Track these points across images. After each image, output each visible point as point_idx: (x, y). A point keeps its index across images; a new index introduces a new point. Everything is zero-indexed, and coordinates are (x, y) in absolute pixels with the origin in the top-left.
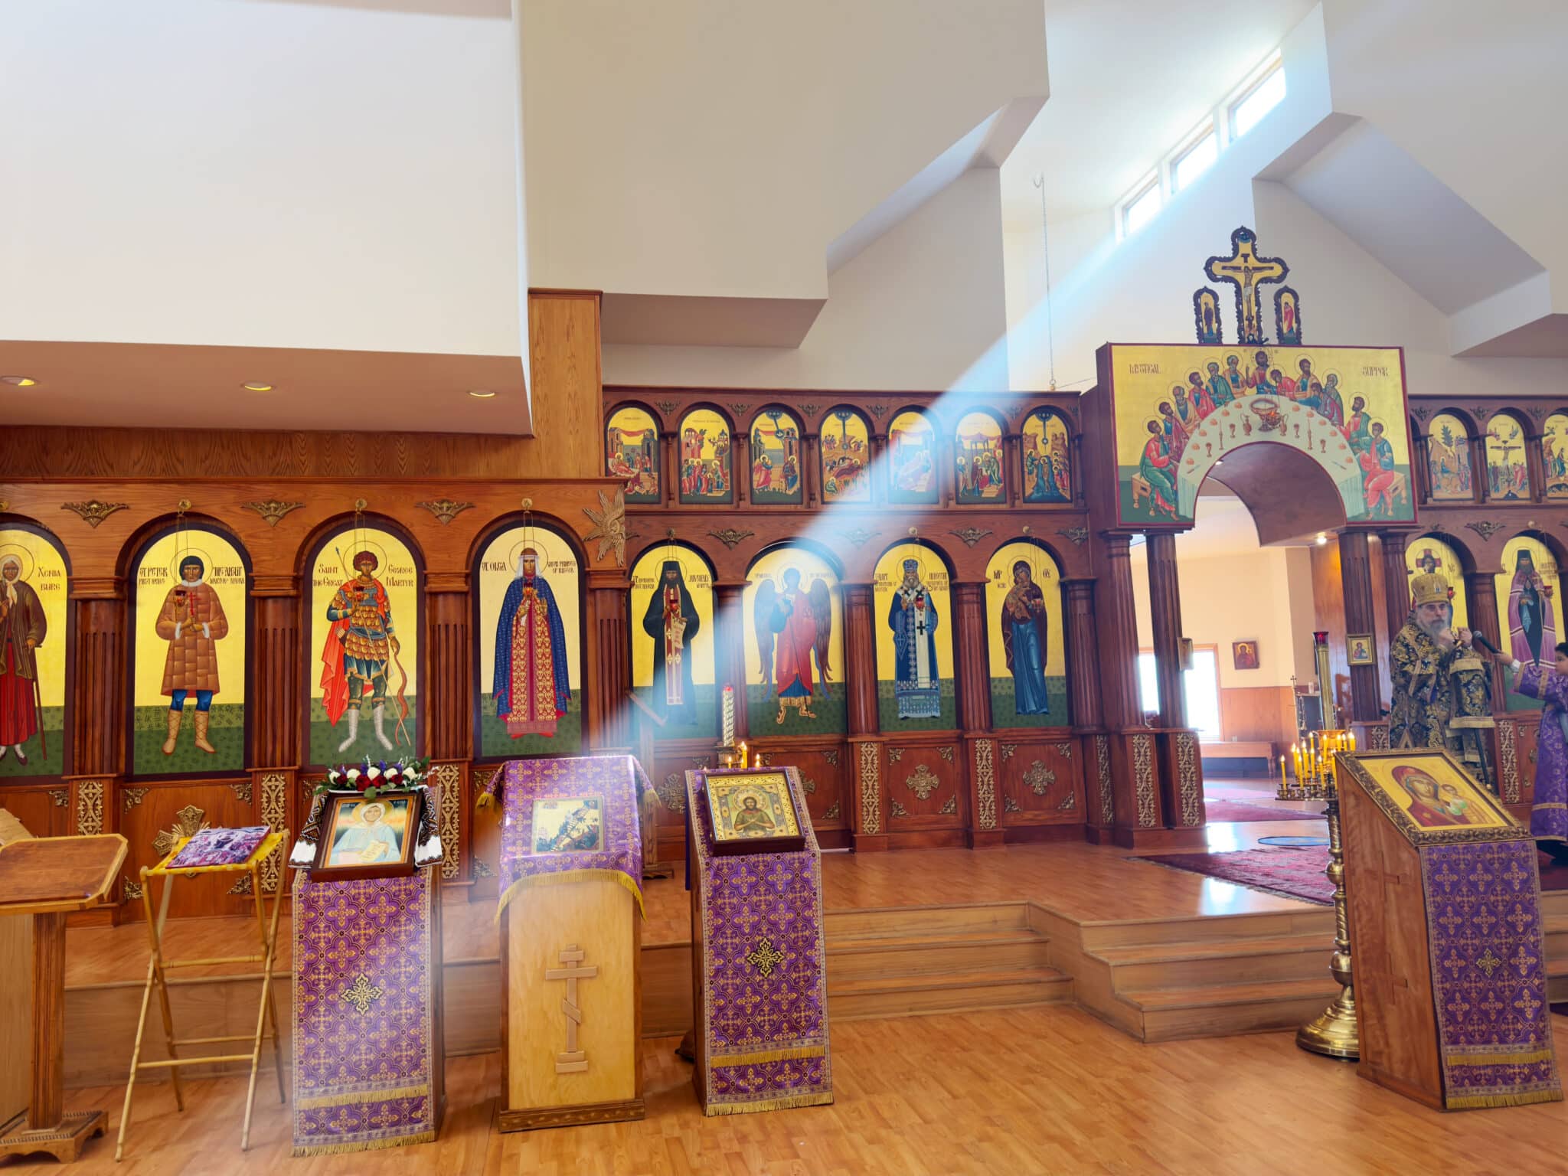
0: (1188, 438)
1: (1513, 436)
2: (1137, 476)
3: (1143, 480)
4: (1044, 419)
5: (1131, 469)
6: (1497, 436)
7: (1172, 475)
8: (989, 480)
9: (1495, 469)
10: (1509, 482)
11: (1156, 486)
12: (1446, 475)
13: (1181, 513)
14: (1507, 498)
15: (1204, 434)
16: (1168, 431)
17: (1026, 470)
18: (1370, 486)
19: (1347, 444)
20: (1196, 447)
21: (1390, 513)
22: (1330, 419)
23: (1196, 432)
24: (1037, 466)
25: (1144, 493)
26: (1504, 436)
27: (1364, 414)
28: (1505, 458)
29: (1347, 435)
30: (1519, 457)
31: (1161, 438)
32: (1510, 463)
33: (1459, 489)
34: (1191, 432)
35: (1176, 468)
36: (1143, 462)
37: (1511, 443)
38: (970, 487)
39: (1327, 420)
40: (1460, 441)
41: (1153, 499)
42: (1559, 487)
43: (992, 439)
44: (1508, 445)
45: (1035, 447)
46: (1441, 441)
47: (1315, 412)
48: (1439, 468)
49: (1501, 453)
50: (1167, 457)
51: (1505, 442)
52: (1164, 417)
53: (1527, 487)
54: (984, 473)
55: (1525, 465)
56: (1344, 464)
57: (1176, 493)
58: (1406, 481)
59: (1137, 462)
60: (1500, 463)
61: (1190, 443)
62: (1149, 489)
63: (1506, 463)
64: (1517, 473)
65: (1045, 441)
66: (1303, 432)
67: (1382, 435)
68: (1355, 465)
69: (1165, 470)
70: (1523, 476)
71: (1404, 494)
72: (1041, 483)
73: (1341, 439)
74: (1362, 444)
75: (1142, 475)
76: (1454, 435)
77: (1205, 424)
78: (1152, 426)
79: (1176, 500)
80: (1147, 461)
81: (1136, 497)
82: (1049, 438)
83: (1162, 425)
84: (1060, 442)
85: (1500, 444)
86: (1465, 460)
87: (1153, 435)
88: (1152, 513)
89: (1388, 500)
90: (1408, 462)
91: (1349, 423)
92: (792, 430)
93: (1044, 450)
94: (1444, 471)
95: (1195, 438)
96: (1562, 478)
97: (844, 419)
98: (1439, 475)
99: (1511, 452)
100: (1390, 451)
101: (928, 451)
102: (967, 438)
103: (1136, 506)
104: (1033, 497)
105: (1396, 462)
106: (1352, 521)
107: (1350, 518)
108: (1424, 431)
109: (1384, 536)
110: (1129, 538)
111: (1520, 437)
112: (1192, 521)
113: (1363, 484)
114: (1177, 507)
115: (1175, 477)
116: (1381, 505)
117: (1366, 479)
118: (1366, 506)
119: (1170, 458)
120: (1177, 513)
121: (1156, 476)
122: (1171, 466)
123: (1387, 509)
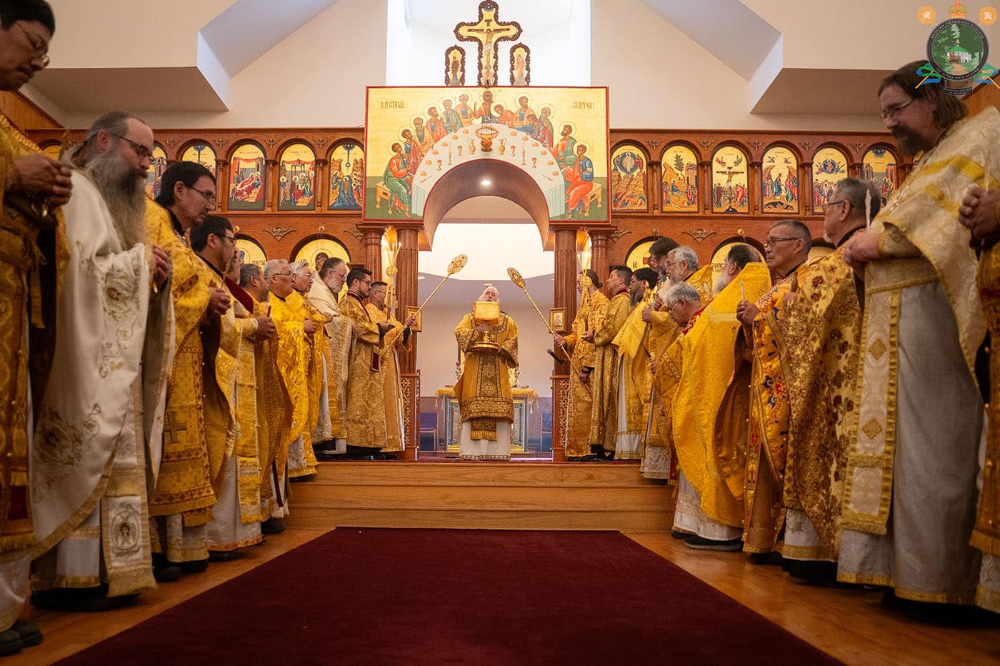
0: (423, 156)
1: (737, 163)
2: (380, 184)
3: (385, 187)
4: (349, 149)
5: (377, 179)
6: (723, 164)
7: (409, 184)
8: (303, 193)
9: (720, 190)
10: (731, 200)
11: (395, 192)
12: (675, 193)
13: (413, 212)
14: (728, 210)
15: (436, 153)
16: (408, 151)
17: (331, 186)
18: (571, 194)
19: (555, 161)
20: (430, 163)
21: (586, 215)
22: (542, 142)
23: (430, 151)
24: (340, 184)
25: (385, 197)
26: (730, 163)
27: (571, 138)
28: (729, 181)
29: (556, 154)
30: (741, 180)
31: (401, 155)
32: (733, 184)
33: (686, 204)
34: (426, 151)
35: (412, 178)
36: (386, 174)
37: (735, 169)
38: (288, 198)
39: (539, 143)
40: (690, 167)
41: (392, 200)
42: (774, 204)
43: (308, 163)
44: (732, 170)
45: (340, 169)
46: (673, 167)
47: (529, 137)
48: (669, 188)
49: (726, 177)
50: (405, 170)
51: (730, 168)
52: (405, 140)
53: (746, 204)
54: (300, 188)
55: (746, 187)
56: (551, 177)
57: (410, 197)
58: (603, 189)
59: (382, 174)
60: (723, 184)
61: (425, 160)
62: (389, 194)
63: (729, 184)
64: (738, 193)
65: (348, 165)
66: (518, 152)
67: (585, 154)
68: (561, 177)
69: (403, 180)
70: (743, 195)
71: (600, 200)
72: (342, 196)
73: (550, 157)
74: (568, 162)
75: (385, 183)
76: (685, 162)
77: (438, 146)
78: (395, 147)
79: (410, 202)
80: (390, 173)
81: (379, 199)
82: (352, 162)
83: (403, 147)
84: (359, 165)
85: (725, 169)
86: (693, 182)
87: (395, 154)
88: (390, 212)
89: (587, 205)
90: (606, 176)
91: (558, 145)
92: (162, 158)
93: (346, 171)
94: (673, 190)
95: (429, 156)
96: (778, 198)
97: (199, 151)
98: (670, 193)
99: (735, 176)
100: (591, 166)
101: (259, 173)
102: (288, 163)
103: (378, 206)
104: (335, 205)
105: (595, 176)
106: (554, 220)
107: (553, 218)
108: (654, 158)
109: (591, 234)
110: (382, 232)
111: (744, 164)
112: (421, 219)
113: (566, 192)
114: (410, 208)
115: (411, 185)
116: (580, 208)
117: (568, 188)
118: (567, 209)
119: (408, 171)
120: (410, 212)
121: (396, 184)
122: (408, 177)
123: (584, 211)
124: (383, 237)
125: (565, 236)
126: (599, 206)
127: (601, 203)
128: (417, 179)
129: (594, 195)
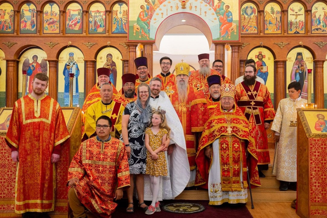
0: (155, 11)
1: (300, 10)
2: (135, 24)
3: (137, 26)
4: (121, 5)
5: (134, 22)
6: (293, 10)
7: (148, 24)
8: (100, 26)
9: (291, 23)
10: (296, 27)
11: (142, 28)
12: (270, 25)
13: (151, 37)
14: (295, 33)
15: (161, 10)
16: (148, 9)
17: (113, 23)
18: (222, 28)
19: (215, 13)
20: (158, 14)
21: (229, 38)
22: (209, 4)
23: (158, 9)
24: (117, 21)
25: (138, 30)
26: (296, 10)
27: (222, 2)
28: (296, 19)
29: (215, 10)
30: (302, 18)
31: (145, 11)
32: (298, 20)
33: (275, 30)
34: (156, 9)
35: (150, 21)
36: (138, 20)
37: (299, 13)
38: (93, 28)
39: (208, 4)
40: (277, 12)
41: (141, 32)
42: (317, 29)
43: (102, 12)
44: (297, 14)
45: (117, 15)
46: (270, 12)
47: (203, 2)
48: (268, 22)
49: (295, 17)
50: (147, 17)
51: (296, 13)
52: (146, 4)
53: (304, 29)
54: (99, 24)
55: (304, 21)
56: (213, 20)
57: (149, 30)
58: (237, 26)
59: (136, 20)
60: (293, 20)
61: (155, 13)
62: (140, 29)
63: (296, 20)
64: (300, 24)
65: (120, 13)
66: (198, 9)
67: (229, 10)
68: (218, 20)
69: (146, 22)
70: (302, 25)
71: (235, 31)
72: (118, 27)
73: (213, 11)
74: (221, 13)
75: (137, 24)
76: (275, 10)
77: (161, 6)
78: (142, 7)
79: (149, 33)
80: (140, 19)
81: (135, 31)
82: (122, 12)
83: (146, 7)
84: (126, 13)
85: (294, 13)
86: (279, 19)
87: (142, 10)
88: (140, 37)
89: (229, 33)
90: (238, 20)
91: (216, 6)
92: (34, 9)
93: (120, 16)
94: (270, 23)
95: (157, 11)
96: (319, 26)
97: (52, 5)
98: (268, 25)
99: (299, 16)
100: (232, 15)
101: (80, 16)
102: (93, 12)
103: (134, 34)
104: (115, 32)
105: (233, 20)
106: (215, 40)
107: (214, 39)
108: (261, 9)
109: (232, 46)
110: (136, 46)
111: (303, 10)
112: (154, 40)
113: (220, 27)
114: (149, 35)
115: (149, 24)
116: (226, 35)
117: (221, 25)
118: (220, 35)
119: (148, 18)
120: (149, 37)
121: (142, 24)
122: (148, 21)
123: (228, 36)
124: (137, 48)
125: (220, 48)
126: (235, 34)
127: (236, 33)
128: (152, 22)
129: (233, 29)
